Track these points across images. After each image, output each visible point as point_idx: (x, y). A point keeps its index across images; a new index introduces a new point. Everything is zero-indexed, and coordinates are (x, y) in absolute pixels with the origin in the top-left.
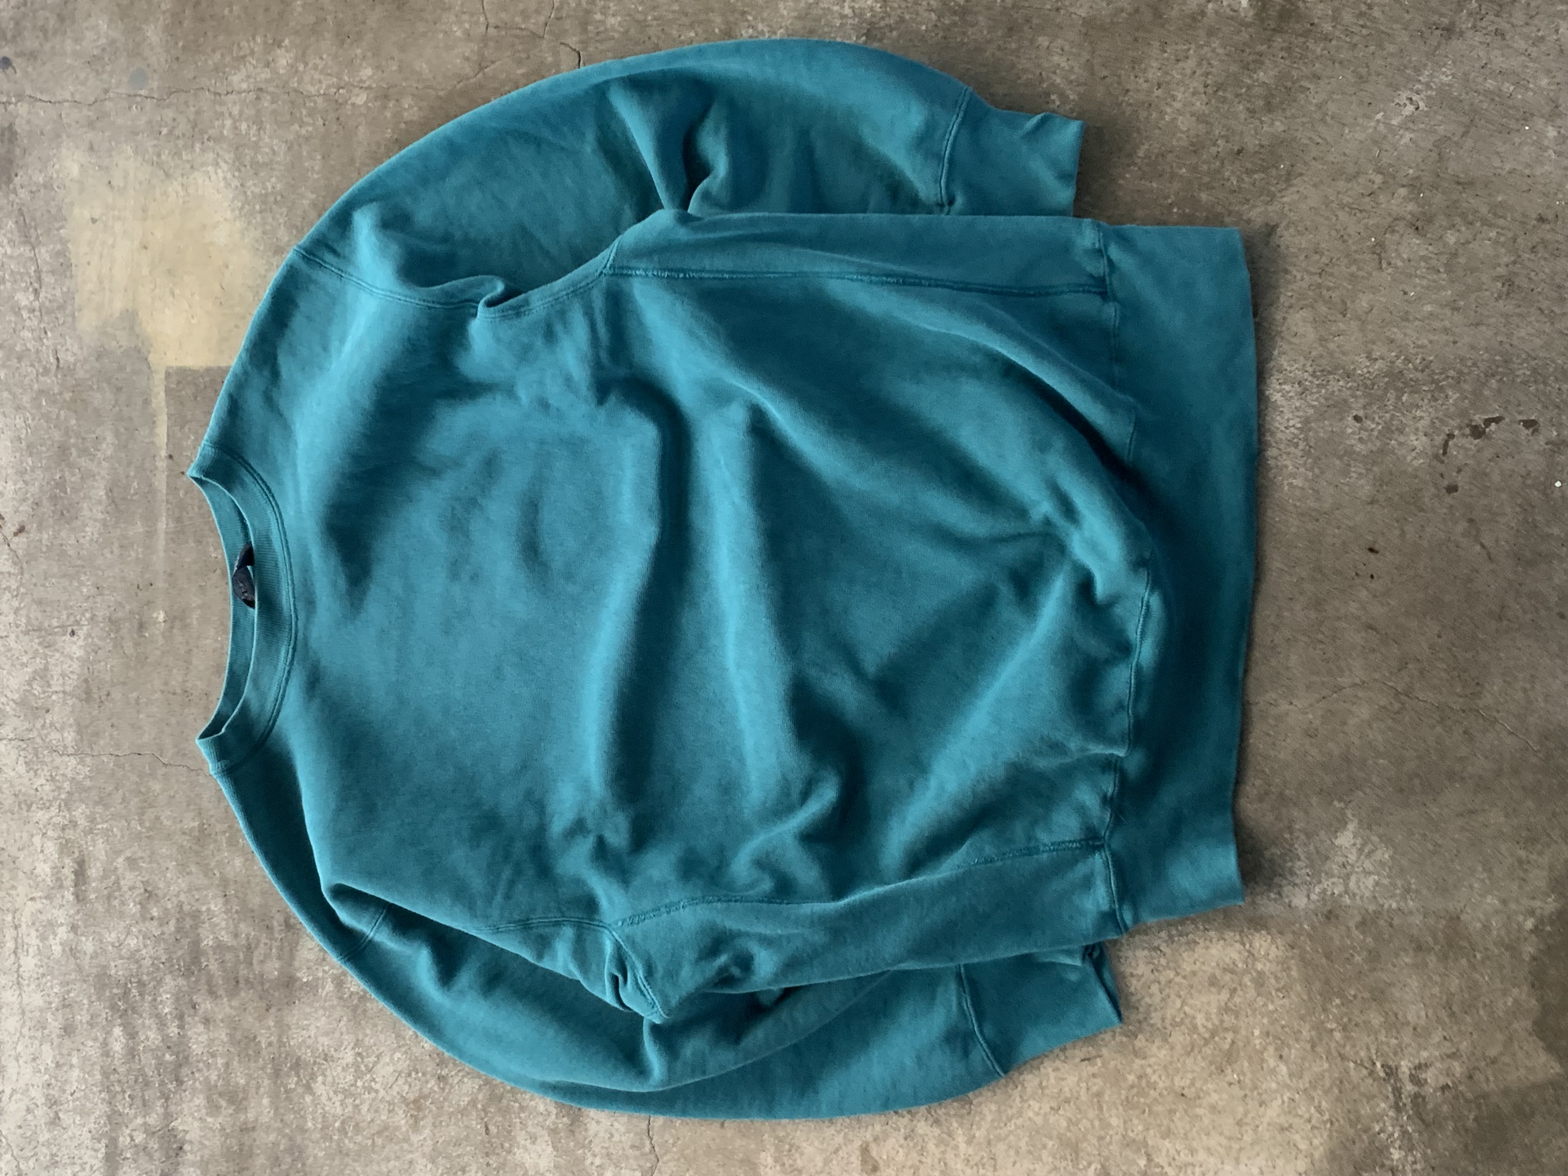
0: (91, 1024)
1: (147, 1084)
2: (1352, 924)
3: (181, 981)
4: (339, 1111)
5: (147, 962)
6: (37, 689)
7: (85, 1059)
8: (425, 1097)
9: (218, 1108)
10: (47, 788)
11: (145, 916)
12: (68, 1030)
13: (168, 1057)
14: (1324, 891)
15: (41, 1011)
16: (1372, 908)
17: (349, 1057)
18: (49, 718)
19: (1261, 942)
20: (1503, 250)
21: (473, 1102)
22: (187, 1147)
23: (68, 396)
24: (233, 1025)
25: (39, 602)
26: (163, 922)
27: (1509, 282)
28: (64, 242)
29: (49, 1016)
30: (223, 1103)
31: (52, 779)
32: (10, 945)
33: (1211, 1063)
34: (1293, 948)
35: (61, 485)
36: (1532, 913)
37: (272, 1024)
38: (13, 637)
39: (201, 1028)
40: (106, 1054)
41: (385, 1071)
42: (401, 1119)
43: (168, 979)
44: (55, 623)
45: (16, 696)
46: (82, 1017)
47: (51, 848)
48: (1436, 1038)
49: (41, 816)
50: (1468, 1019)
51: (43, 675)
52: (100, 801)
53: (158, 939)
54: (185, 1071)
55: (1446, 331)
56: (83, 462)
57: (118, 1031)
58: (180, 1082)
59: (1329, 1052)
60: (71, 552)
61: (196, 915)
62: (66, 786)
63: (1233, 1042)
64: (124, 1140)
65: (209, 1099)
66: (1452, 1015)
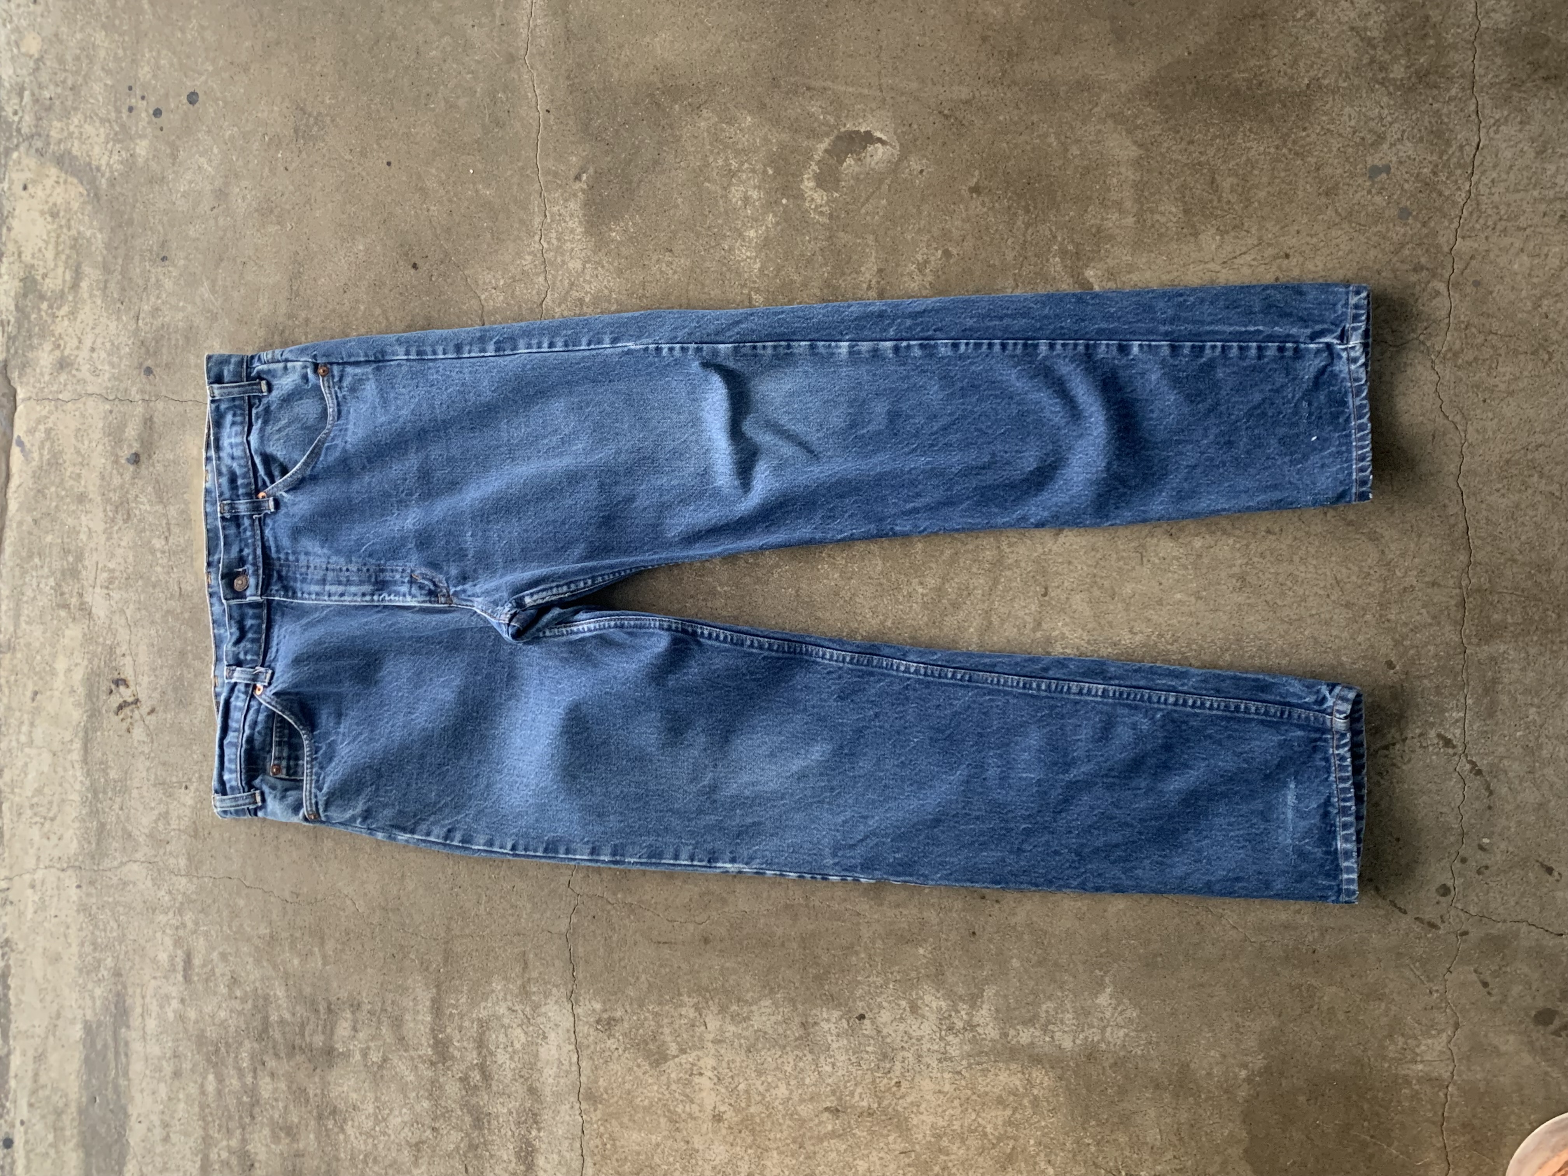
0: (193, 1071)
1: (230, 1118)
2: (1106, 1065)
3: (256, 1045)
4: (363, 1147)
5: (232, 1029)
6: (161, 827)
7: (188, 1096)
8: (423, 1142)
9: (279, 1138)
10: (167, 898)
11: (232, 996)
12: (177, 1074)
13: (245, 1099)
14: (1086, 1038)
15: (159, 1059)
16: (1122, 1054)
17: (371, 1109)
18: (168, 848)
19: (1038, 1075)
20: (1238, 555)
21: (457, 1148)
22: (257, 1165)
23: (187, 615)
24: (290, 1079)
25: (164, 764)
26: (244, 1000)
27: (1242, 579)
28: (186, 503)
29: (164, 1063)
30: (283, 1135)
31: (170, 892)
32: (139, 1010)
33: (997, 1162)
34: (1061, 1079)
35: (181, 678)
36: (1245, 1066)
37: (317, 1079)
38: (145, 788)
39: (268, 1079)
40: (203, 1093)
41: (395, 1121)
42: (406, 1156)
43: (246, 1042)
44: (174, 779)
45: (147, 831)
46: (187, 1066)
47: (168, 941)
48: (1169, 1155)
49: (162, 918)
50: (1193, 1143)
51: (165, 816)
52: (202, 911)
53: (240, 1013)
54: (257, 1110)
55: (1191, 614)
56: (197, 663)
57: (211, 1077)
58: (253, 1117)
59: (1085, 1162)
60: (187, 729)
61: (266, 998)
62: (180, 897)
63: (1014, 1148)
64: (213, 1156)
65: (273, 1131)
66: (1181, 1139)
